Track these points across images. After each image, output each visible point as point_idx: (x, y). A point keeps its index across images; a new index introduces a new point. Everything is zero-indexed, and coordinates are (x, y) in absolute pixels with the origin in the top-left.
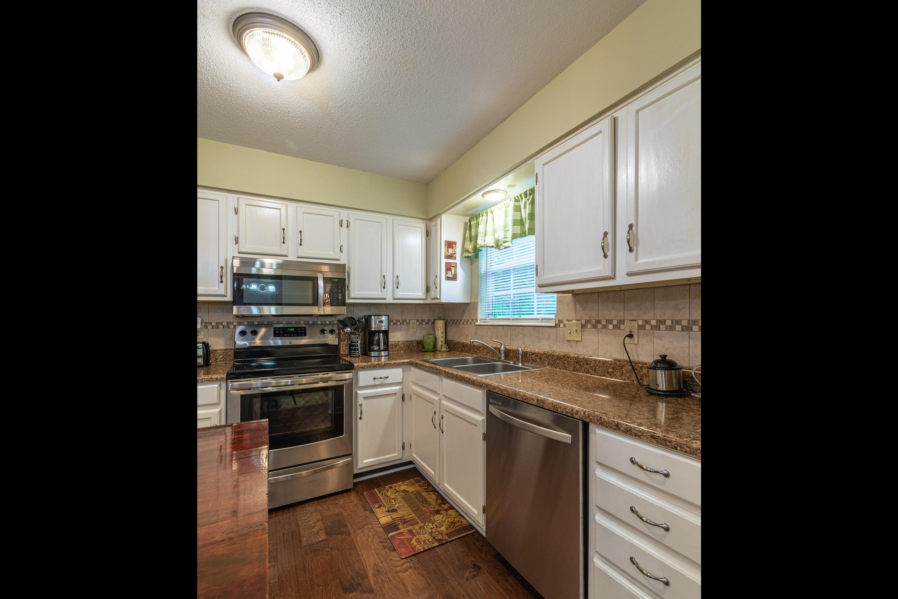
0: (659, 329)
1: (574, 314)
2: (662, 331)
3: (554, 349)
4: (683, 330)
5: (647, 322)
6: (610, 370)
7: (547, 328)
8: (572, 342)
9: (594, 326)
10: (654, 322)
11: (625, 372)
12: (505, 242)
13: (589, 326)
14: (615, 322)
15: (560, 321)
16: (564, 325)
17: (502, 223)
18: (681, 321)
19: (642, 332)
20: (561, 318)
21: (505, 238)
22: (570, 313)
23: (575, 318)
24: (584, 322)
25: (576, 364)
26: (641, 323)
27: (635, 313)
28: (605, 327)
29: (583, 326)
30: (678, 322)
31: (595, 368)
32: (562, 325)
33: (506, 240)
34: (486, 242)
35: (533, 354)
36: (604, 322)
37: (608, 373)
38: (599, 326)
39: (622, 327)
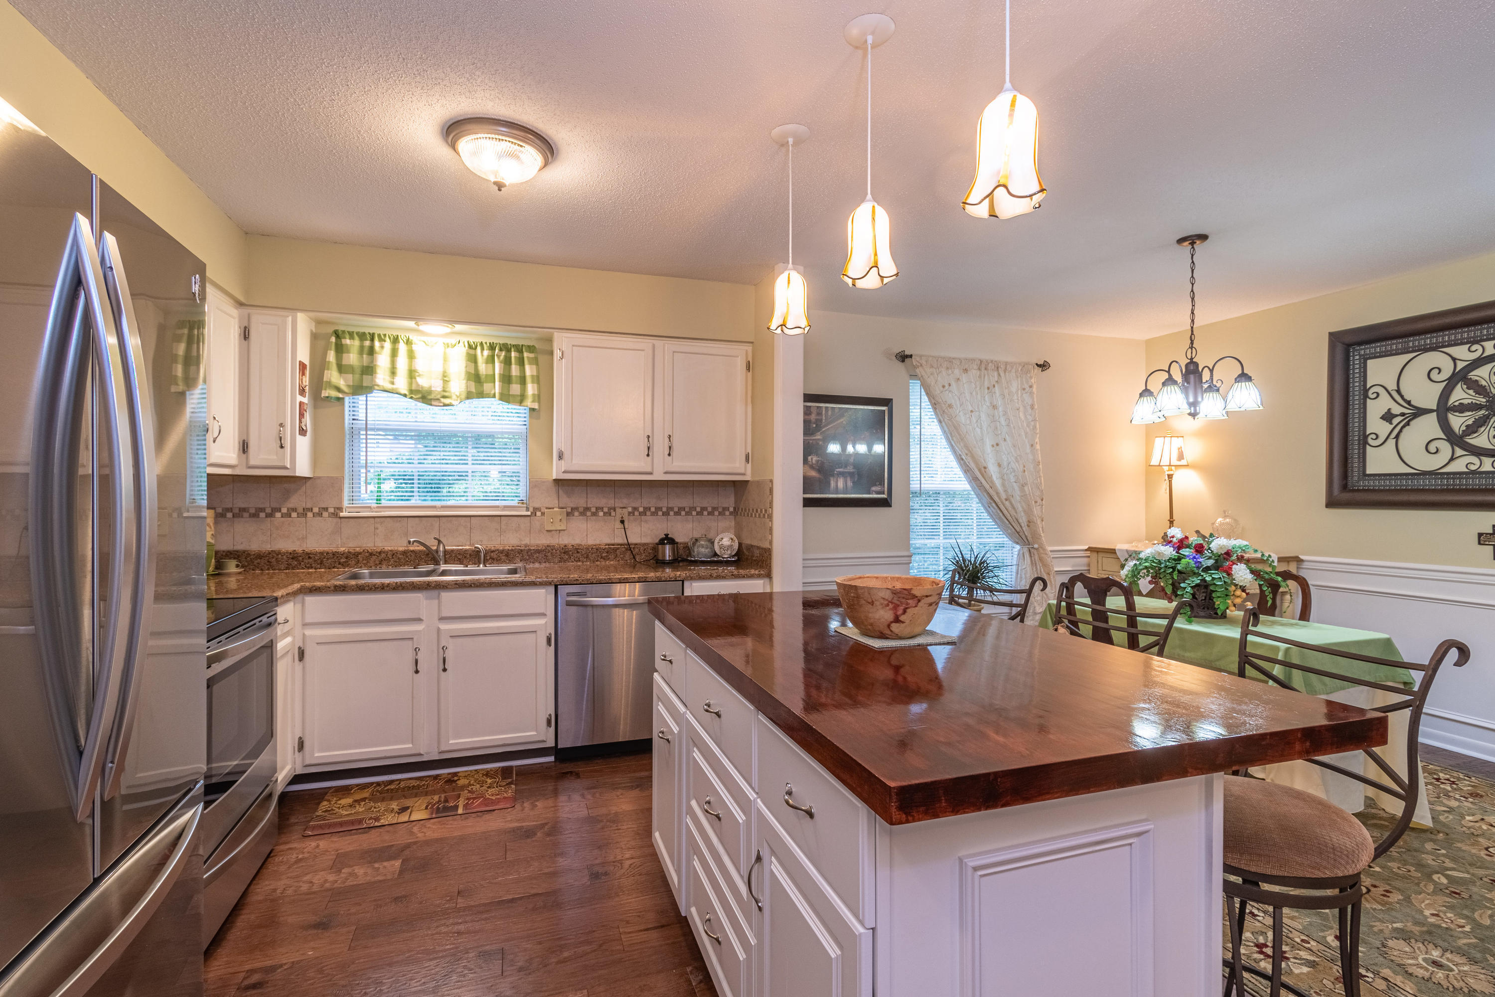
0: (646, 515)
1: (557, 502)
2: (649, 517)
3: (526, 541)
4: (663, 515)
5: (635, 509)
6: (604, 555)
7: (516, 518)
8: (553, 532)
9: (583, 514)
10: (641, 509)
11: (619, 554)
12: (444, 397)
13: (576, 514)
14: (606, 510)
15: (536, 510)
16: (543, 514)
17: (438, 368)
18: (661, 508)
19: (632, 518)
20: (537, 506)
21: (444, 391)
22: (548, 500)
23: (557, 505)
24: (569, 510)
25: (563, 554)
26: (630, 509)
27: (625, 501)
28: (594, 514)
29: (568, 514)
30: (660, 509)
31: (588, 555)
32: (539, 514)
33: (446, 394)
34: (394, 387)
35: (493, 552)
36: (593, 510)
37: (602, 558)
38: (589, 514)
39: (613, 514)
